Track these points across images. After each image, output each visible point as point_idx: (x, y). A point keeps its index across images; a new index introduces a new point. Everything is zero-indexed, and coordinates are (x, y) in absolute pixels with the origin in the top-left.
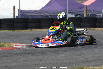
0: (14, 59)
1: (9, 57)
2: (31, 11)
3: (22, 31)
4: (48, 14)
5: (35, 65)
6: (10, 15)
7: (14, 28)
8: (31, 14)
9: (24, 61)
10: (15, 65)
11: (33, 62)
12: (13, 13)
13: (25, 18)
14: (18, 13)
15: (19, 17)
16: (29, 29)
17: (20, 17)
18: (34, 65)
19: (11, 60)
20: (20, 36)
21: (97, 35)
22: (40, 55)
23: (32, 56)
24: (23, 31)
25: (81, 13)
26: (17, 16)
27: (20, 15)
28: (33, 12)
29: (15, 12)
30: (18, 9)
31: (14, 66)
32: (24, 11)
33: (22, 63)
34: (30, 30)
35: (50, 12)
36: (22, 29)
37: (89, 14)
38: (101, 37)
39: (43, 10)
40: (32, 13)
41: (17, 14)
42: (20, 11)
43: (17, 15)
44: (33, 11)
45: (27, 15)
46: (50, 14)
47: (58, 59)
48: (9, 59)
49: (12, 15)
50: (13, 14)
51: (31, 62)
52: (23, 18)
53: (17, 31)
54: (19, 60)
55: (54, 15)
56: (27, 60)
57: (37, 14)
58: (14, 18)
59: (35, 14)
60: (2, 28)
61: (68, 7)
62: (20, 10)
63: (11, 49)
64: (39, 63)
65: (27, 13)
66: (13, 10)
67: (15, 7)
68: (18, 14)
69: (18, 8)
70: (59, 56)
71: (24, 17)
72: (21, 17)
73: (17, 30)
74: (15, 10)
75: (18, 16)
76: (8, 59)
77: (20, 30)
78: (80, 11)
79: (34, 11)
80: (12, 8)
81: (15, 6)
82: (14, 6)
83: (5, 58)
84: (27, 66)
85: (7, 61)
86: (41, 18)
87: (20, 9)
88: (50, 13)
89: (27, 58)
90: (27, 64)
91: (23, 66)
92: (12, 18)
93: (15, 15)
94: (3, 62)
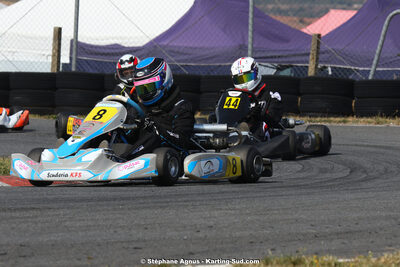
0: (49, 219)
2: (115, 49)
4: (179, 61)
6: (41, 60)
7: (54, 106)
9: (87, 226)
11: (120, 231)
12: (51, 53)
13: (96, 72)
14: (71, 53)
15: (73, 69)
17: (77, 67)
18: (122, 242)
19: (39, 225)
21: (354, 143)
22: (144, 208)
23: (115, 209)
25: (298, 62)
26: (65, 65)
27: (78, 61)
29: (59, 51)
30: (72, 41)
32: (92, 46)
33: (80, 233)
35: (186, 54)
37: (325, 67)
38: (369, 149)
39: (161, 46)
41: (65, 59)
42: (78, 47)
43: (68, 61)
44: (124, 50)
45: (101, 62)
46: (186, 61)
47: (212, 223)
48: (32, 218)
49: (50, 59)
50: (53, 56)
51: (112, 231)
52: (87, 71)
54: (67, 223)
55: (199, 67)
56: (99, 226)
58: (56, 71)
61: (250, 40)
62: (78, 43)
64: (140, 235)
65: (104, 56)
66: (52, 42)
67: (58, 32)
68: (71, 59)
69: (72, 37)
70: (216, 213)
71: (92, 71)
72: (82, 70)
74: (59, 45)
75: (70, 64)
76: (29, 217)
78: (295, 55)
79: (129, 48)
80: (51, 34)
81: (60, 29)
82: (55, 29)
83: (18, 214)
84: (99, 245)
85: (26, 225)
87: (80, 39)
88: (186, 57)
89: (98, 217)
90: (99, 239)
91: (82, 244)
92: (49, 70)
93: (59, 61)
94: (13, 228)
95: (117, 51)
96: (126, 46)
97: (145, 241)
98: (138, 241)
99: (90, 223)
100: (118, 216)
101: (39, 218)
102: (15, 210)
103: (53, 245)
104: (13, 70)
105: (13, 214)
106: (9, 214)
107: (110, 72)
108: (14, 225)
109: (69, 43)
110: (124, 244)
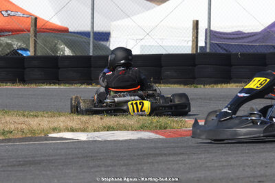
0: (194, 161)
1: (184, 157)
2: (238, 35)
3: (215, 86)
5: (254, 177)
6: (184, 45)
7: (194, 78)
8: (240, 41)
9: (223, 166)
10: (200, 177)
11: (247, 169)
12: (191, 39)
13: (225, 52)
14: (206, 39)
15: (208, 51)
16: (235, 82)
17: (210, 49)
18: (249, 177)
19: (188, 165)
20: (210, 99)
22: (264, 152)
23: (243, 153)
24: (219, 86)
26: (201, 47)
27: (211, 44)
28: (245, 37)
29: (197, 38)
30: (206, 30)
31: (196, 179)
32: (221, 33)
33: (218, 171)
34: (237, 84)
36: (216, 83)
39: (272, 31)
40: (243, 38)
41: (201, 43)
42: (211, 34)
43: (203, 45)
44: (245, 35)
45: (228, 45)
48: (181, 160)
49: (190, 44)
50: (193, 41)
51: (241, 169)
52: (218, 52)
53: (202, 86)
54: (208, 164)
56: (231, 165)
57: (255, 41)
58: (195, 52)
59: (251, 42)
60: (162, 79)
62: (211, 31)
63: (187, 136)
64: (262, 172)
65: (230, 40)
66: (192, 31)
67: (196, 24)
68: (206, 43)
69: (206, 26)
71: (222, 51)
72: (214, 51)
73: (201, 84)
74: (197, 32)
75: (206, 46)
76: (179, 160)
77: (210, 83)
79: (248, 33)
80: (191, 25)
81: (197, 21)
82: (193, 21)
83: (171, 158)
84: (232, 179)
85: (177, 166)
86: (266, 52)
87: (212, 29)
89: (230, 159)
90: (232, 175)
91: (220, 179)
92: (190, 52)
93: (197, 45)
94: (168, 168)
95: (240, 36)
96: (246, 32)
97: (266, 176)
98: (261, 176)
99: (224, 164)
100: (245, 158)
101: (187, 161)
102: (169, 155)
103: (198, 180)
104: (164, 52)
105: (168, 158)
106: (164, 158)
107: (234, 52)
108: (169, 166)
109: (204, 31)
110: (251, 179)
